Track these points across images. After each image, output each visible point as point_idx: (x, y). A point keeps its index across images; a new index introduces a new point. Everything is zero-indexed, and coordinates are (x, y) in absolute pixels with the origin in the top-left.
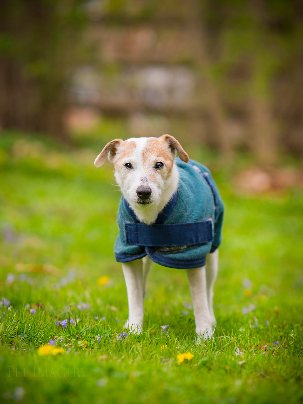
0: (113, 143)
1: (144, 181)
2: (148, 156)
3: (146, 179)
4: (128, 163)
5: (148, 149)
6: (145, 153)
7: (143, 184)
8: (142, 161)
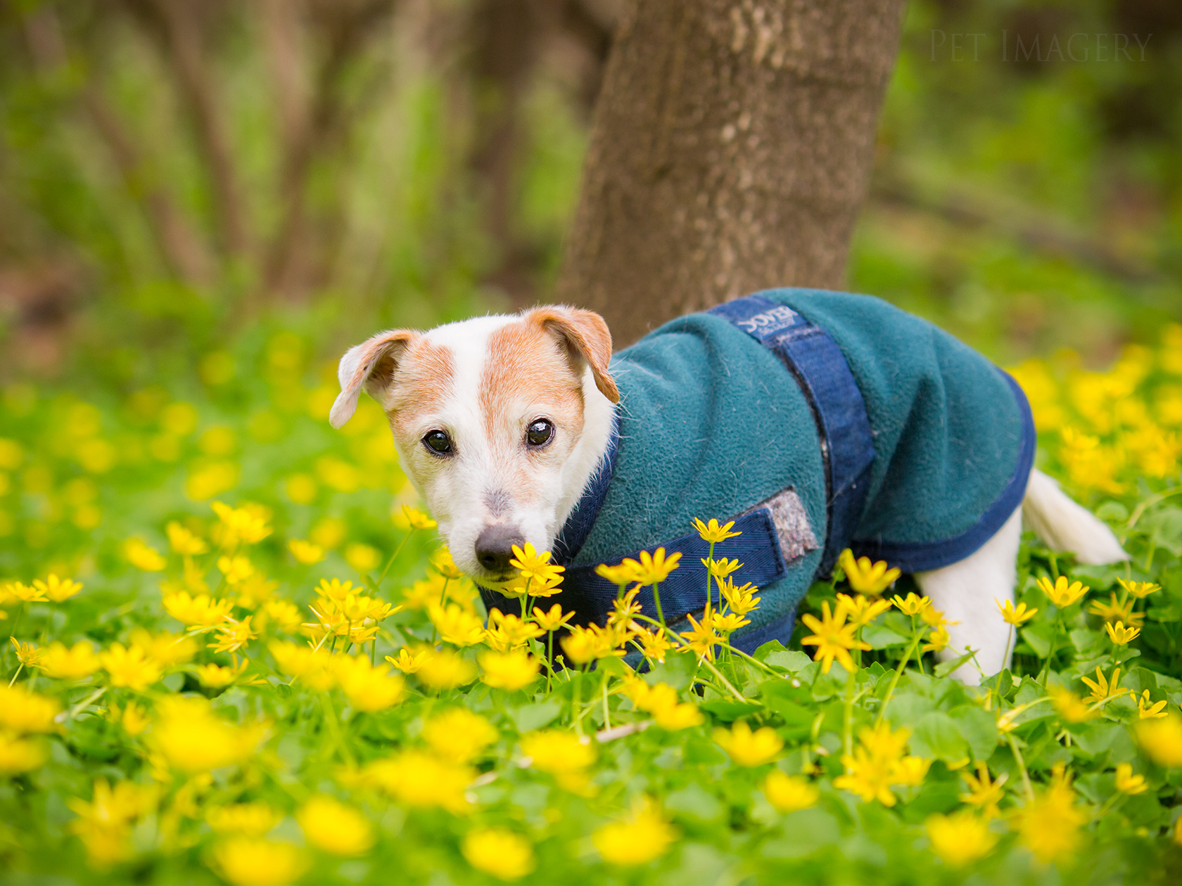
0: (387, 345)
1: (496, 509)
2: (500, 402)
3: (502, 500)
4: (437, 432)
5: (498, 380)
6: (488, 396)
7: (493, 521)
8: (482, 424)
